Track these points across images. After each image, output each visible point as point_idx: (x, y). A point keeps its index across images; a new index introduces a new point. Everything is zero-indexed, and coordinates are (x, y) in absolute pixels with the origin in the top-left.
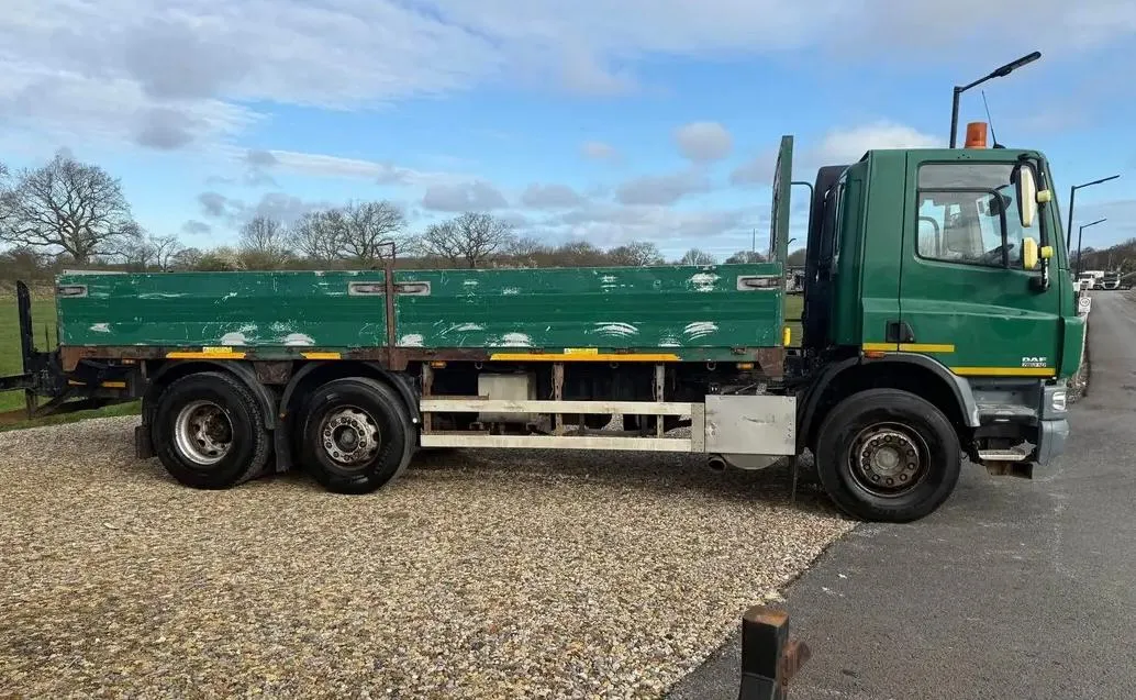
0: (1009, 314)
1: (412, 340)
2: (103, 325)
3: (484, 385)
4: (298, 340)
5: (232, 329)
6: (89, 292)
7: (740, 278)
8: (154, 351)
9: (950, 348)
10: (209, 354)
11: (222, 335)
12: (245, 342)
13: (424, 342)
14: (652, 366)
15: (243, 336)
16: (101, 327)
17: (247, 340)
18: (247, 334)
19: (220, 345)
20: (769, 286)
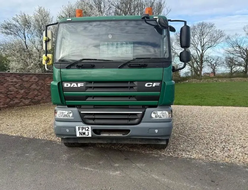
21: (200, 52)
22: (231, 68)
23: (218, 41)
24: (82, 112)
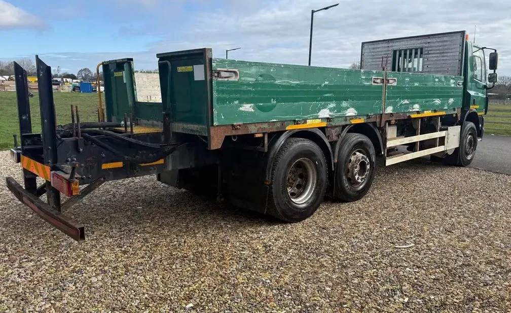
1: (389, 110)
2: (249, 105)
4: (351, 112)
5: (324, 107)
6: (240, 77)
7: (458, 82)
8: (279, 125)
10: (310, 125)
11: (319, 110)
12: (330, 115)
13: (393, 110)
15: (328, 111)
16: (247, 108)
17: (331, 114)
18: (331, 110)
19: (317, 118)
20: (461, 85)
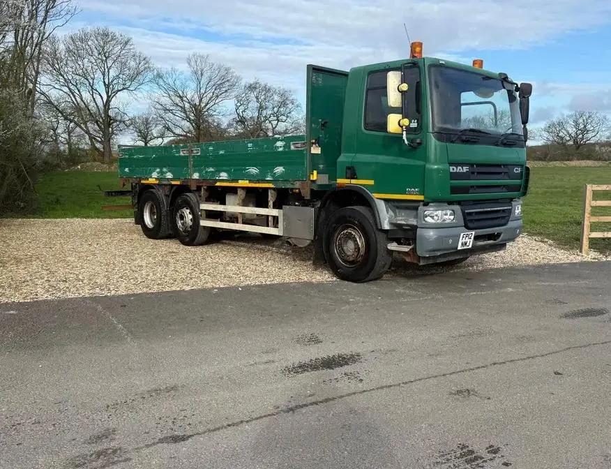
0: (403, 161)
1: (196, 176)
3: (229, 198)
4: (169, 175)
5: (154, 171)
6: (125, 156)
7: (291, 143)
8: (138, 180)
9: (371, 182)
10: (150, 181)
11: (152, 173)
12: (157, 176)
13: (199, 177)
14: (266, 190)
15: (156, 173)
16: (127, 170)
18: (158, 173)
19: (152, 178)
20: (301, 147)
21: (102, 99)
22: (146, 140)
23: (140, 77)
24: (466, 211)
